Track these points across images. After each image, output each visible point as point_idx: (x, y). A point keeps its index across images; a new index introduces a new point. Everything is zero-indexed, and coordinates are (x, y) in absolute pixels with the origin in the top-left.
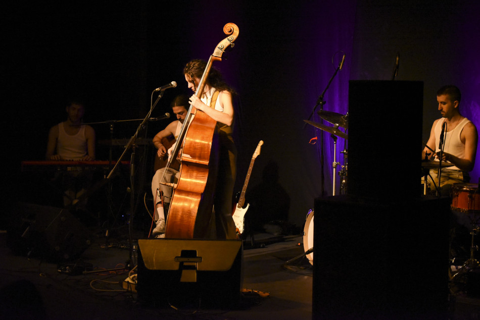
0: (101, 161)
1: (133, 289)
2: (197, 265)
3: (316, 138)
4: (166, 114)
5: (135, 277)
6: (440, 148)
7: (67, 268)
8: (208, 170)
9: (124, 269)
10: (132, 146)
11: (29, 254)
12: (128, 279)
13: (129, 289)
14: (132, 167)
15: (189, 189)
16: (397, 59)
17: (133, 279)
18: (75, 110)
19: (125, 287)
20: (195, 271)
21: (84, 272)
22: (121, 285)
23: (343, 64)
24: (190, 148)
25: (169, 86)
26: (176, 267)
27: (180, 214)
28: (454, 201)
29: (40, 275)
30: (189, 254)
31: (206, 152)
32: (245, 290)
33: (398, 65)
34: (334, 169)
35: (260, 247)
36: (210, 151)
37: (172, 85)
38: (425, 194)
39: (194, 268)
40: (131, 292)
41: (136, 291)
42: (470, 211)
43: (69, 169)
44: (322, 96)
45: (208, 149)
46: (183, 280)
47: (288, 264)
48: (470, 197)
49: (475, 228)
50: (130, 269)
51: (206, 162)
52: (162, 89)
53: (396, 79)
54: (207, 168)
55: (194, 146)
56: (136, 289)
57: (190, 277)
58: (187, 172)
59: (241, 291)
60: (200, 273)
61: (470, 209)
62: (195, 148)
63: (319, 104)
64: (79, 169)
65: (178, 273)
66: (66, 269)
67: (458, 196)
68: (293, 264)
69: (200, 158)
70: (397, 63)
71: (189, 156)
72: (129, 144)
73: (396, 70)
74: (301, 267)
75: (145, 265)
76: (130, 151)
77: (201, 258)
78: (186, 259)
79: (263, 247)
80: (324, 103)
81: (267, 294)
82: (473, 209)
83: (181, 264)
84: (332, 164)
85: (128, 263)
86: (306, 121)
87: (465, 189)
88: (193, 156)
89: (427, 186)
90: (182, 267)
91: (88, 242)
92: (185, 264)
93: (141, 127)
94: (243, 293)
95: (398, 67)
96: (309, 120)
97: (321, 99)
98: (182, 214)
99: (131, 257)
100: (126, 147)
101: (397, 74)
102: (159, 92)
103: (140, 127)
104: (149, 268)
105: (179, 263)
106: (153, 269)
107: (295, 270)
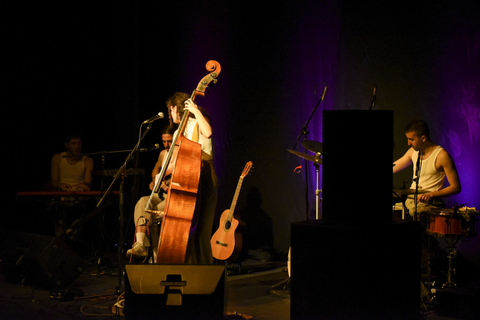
0: (93, 191)
1: (122, 314)
2: (182, 289)
3: (300, 167)
4: (156, 145)
5: (123, 302)
6: (416, 175)
7: (59, 294)
8: (196, 198)
9: (114, 295)
10: (121, 175)
11: (22, 281)
12: (117, 304)
13: (118, 313)
14: (121, 196)
15: (178, 216)
16: (375, 90)
17: (121, 304)
18: (74, 144)
19: (114, 311)
20: (180, 295)
21: (75, 298)
22: (110, 309)
23: (325, 96)
24: (179, 177)
25: (157, 117)
26: (162, 291)
27: (172, 239)
28: (431, 225)
29: (33, 301)
30: (174, 279)
31: (195, 181)
32: (229, 313)
33: (375, 96)
34: (317, 196)
35: (247, 273)
36: (198, 179)
37: (159, 116)
38: (403, 218)
39: (179, 292)
40: (119, 316)
41: (123, 315)
42: (446, 236)
43: (63, 199)
44: (305, 126)
45: (197, 178)
46: (168, 303)
47: (274, 289)
48: (447, 222)
49: (452, 251)
50: (119, 294)
51: (195, 191)
52: (150, 121)
53: (373, 109)
54: (195, 196)
55: (183, 175)
56: (123, 312)
57: (175, 300)
58: (175, 199)
59: (224, 313)
60: (185, 297)
61: (446, 233)
62: (184, 177)
63: (303, 134)
64: (72, 199)
65: (164, 297)
66: (57, 296)
67: (434, 221)
68: (278, 288)
69: (189, 186)
70: (374, 94)
71: (178, 185)
72: (118, 173)
73: (373, 100)
74: (286, 292)
75: (132, 289)
76: (119, 180)
77: (186, 282)
78: (171, 283)
79: (251, 273)
80: (308, 133)
81: (251, 317)
82: (449, 233)
83: (167, 288)
84: (315, 192)
85: (118, 289)
86: (291, 152)
87: (441, 214)
88: (182, 184)
89: (405, 212)
90: (168, 291)
91: (80, 269)
92: (171, 288)
93: (130, 157)
94: (227, 316)
95: (375, 97)
96: (293, 149)
97: (305, 129)
98: (174, 239)
99: (120, 283)
100: (115, 176)
101: (375, 104)
102: (147, 125)
103: (128, 157)
104: (135, 292)
105: (164, 287)
106: (140, 293)
107: (279, 294)
